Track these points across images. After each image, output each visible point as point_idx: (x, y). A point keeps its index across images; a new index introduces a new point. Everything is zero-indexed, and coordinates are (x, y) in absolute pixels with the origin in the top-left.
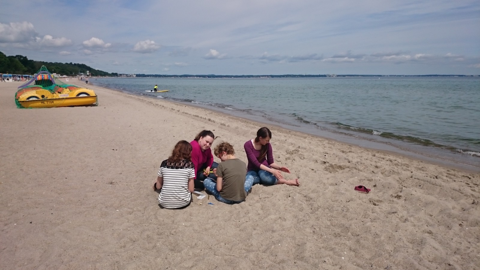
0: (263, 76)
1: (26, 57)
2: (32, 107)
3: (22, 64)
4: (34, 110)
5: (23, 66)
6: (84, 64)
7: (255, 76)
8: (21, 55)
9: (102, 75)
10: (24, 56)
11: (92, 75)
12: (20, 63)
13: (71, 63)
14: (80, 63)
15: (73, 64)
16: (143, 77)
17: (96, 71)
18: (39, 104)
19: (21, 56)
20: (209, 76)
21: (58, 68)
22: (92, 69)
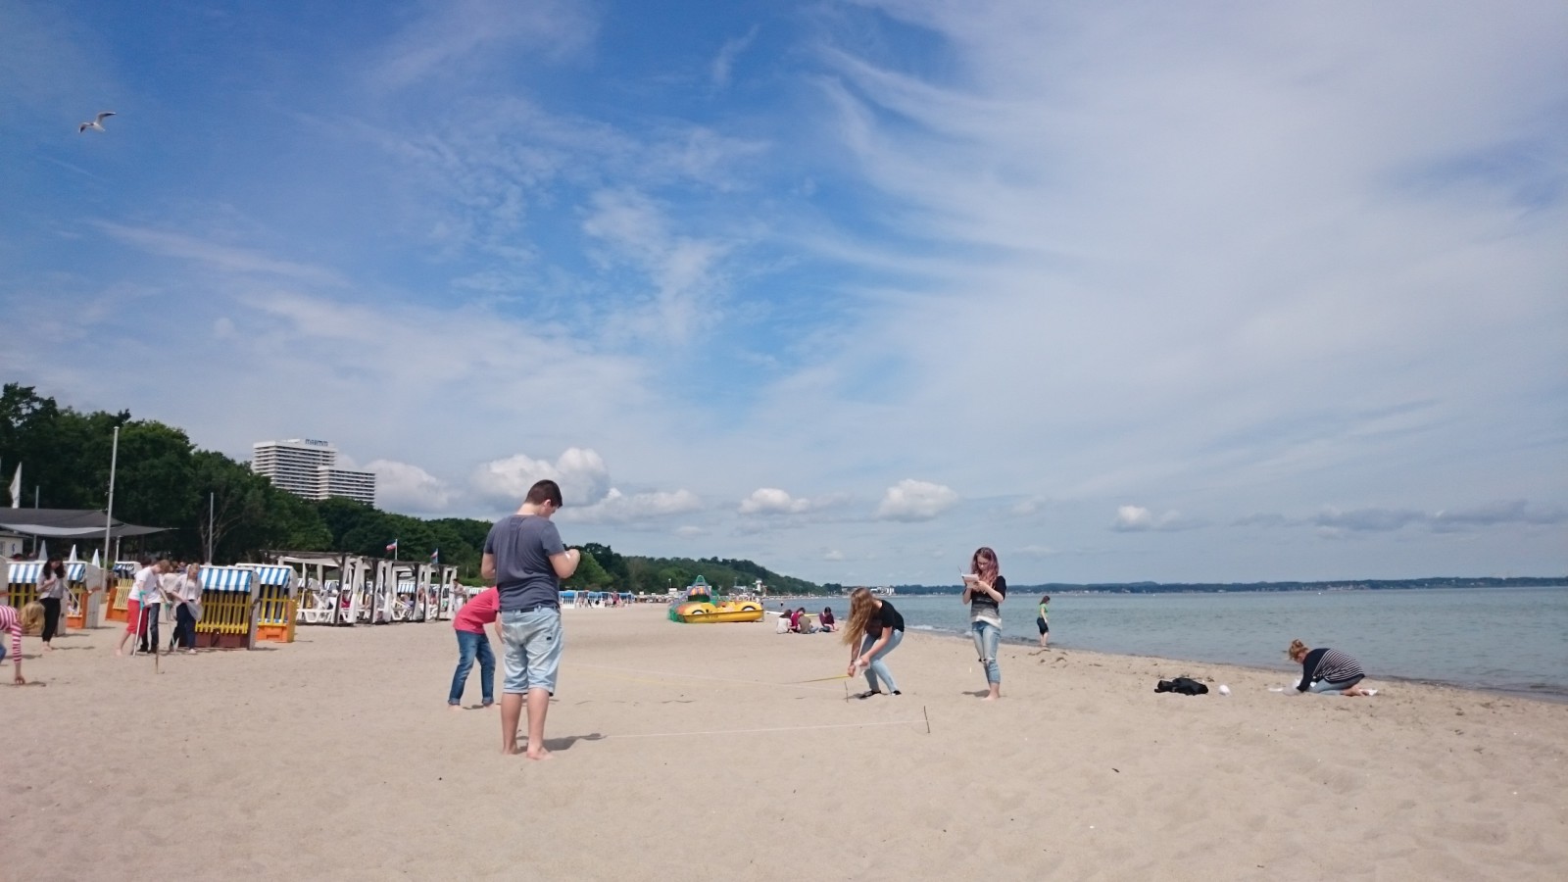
0: (1335, 584)
1: (609, 547)
2: (696, 622)
3: (601, 568)
4: (698, 625)
5: (604, 572)
6: (749, 559)
7: (1306, 584)
8: (599, 543)
9: (796, 592)
10: (605, 545)
11: (771, 591)
12: (596, 564)
13: (715, 559)
14: (740, 558)
15: (720, 560)
16: (917, 593)
17: (782, 578)
18: (703, 618)
19: (598, 546)
20: (1135, 589)
21: (681, 572)
22: (771, 573)
